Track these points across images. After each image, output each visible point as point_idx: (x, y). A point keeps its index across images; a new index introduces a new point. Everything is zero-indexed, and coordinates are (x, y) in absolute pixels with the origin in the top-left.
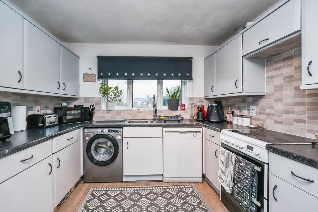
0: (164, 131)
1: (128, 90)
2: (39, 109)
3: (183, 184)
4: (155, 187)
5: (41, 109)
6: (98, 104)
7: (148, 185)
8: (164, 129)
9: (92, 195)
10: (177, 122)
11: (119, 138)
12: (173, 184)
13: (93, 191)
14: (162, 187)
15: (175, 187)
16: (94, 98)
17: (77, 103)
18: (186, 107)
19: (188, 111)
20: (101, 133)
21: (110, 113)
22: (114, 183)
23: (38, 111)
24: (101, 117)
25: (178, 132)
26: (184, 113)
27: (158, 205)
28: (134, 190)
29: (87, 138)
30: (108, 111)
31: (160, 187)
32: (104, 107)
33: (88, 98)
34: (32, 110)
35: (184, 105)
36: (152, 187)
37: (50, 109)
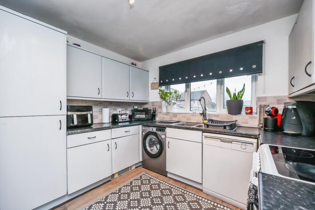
0: (204, 136)
1: (186, 93)
2: (120, 110)
3: (225, 205)
4: (190, 193)
5: (122, 111)
6: (160, 107)
7: (185, 188)
8: (204, 134)
9: (141, 177)
10: (223, 128)
11: (163, 136)
12: (213, 199)
13: (144, 174)
14: (197, 196)
15: (211, 202)
16: (157, 102)
17: (145, 106)
18: (254, 110)
19: (256, 115)
20: (152, 131)
21: (168, 115)
22: (160, 175)
23: (120, 112)
24: (163, 118)
25: (220, 140)
26: (250, 118)
27: (178, 208)
28: (169, 186)
29: (144, 134)
30: (167, 113)
31: (195, 195)
32: (164, 110)
33: (154, 102)
34: (116, 111)
35: (251, 108)
36: (187, 192)
37: (128, 111)
